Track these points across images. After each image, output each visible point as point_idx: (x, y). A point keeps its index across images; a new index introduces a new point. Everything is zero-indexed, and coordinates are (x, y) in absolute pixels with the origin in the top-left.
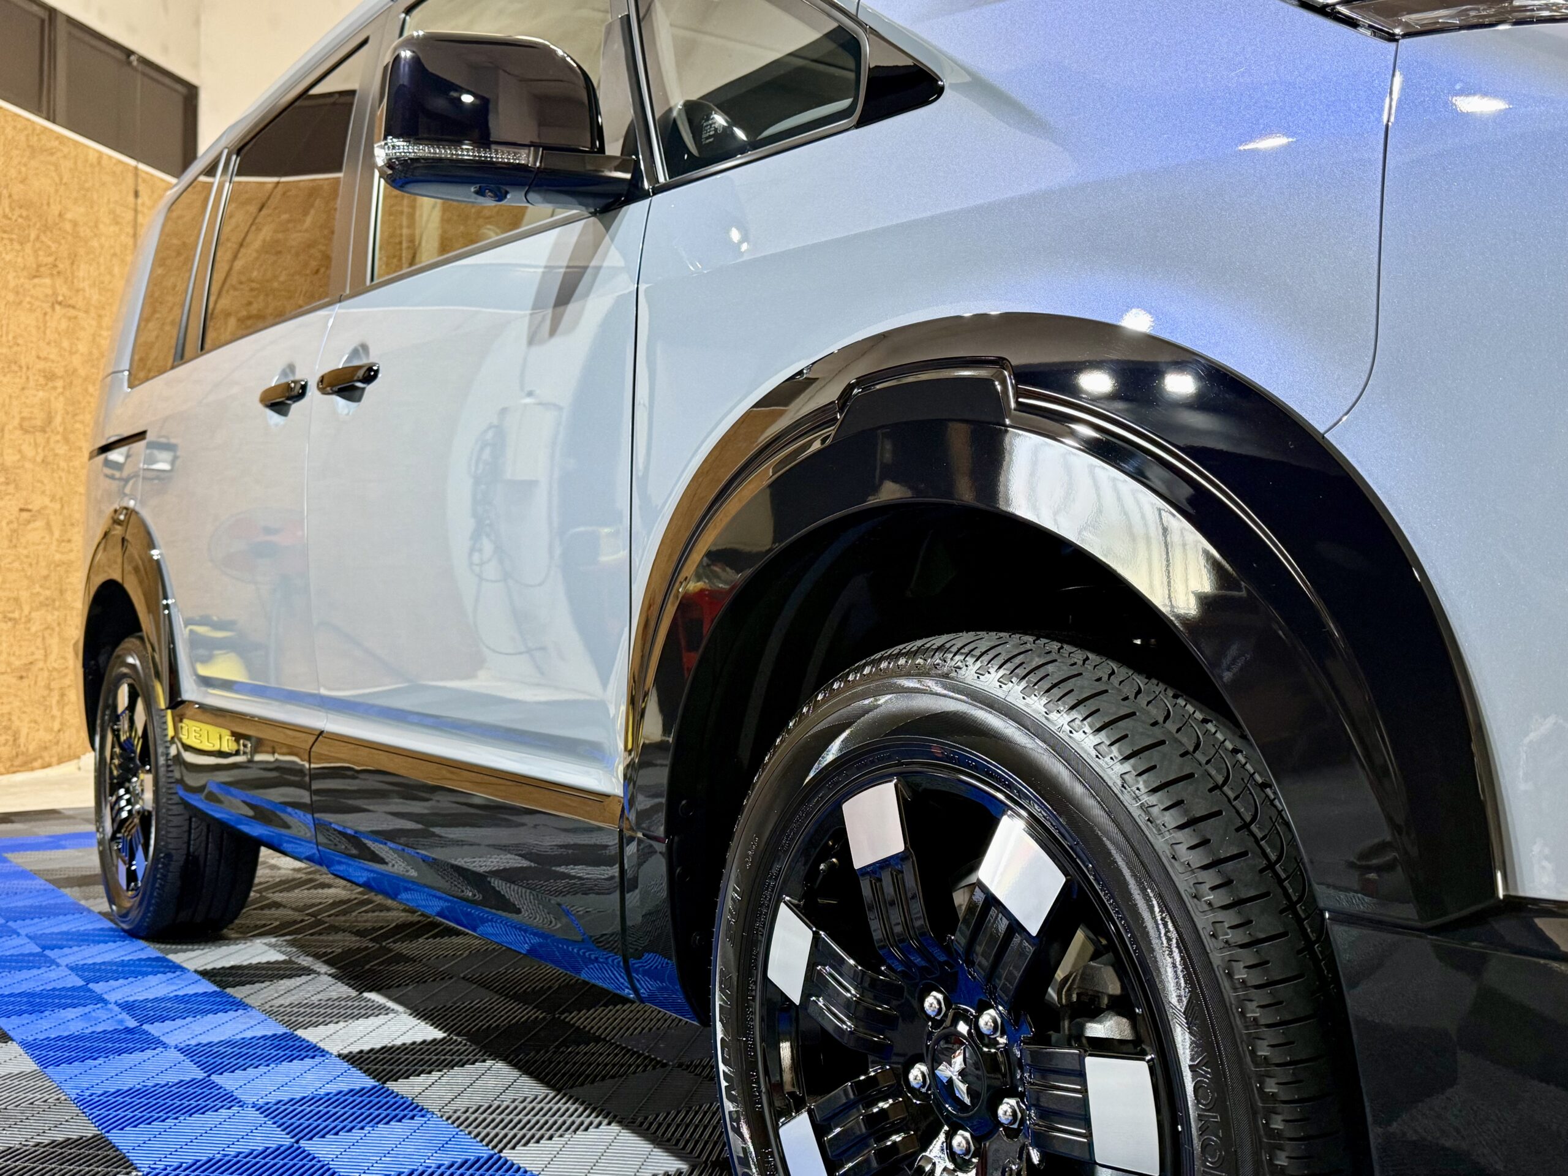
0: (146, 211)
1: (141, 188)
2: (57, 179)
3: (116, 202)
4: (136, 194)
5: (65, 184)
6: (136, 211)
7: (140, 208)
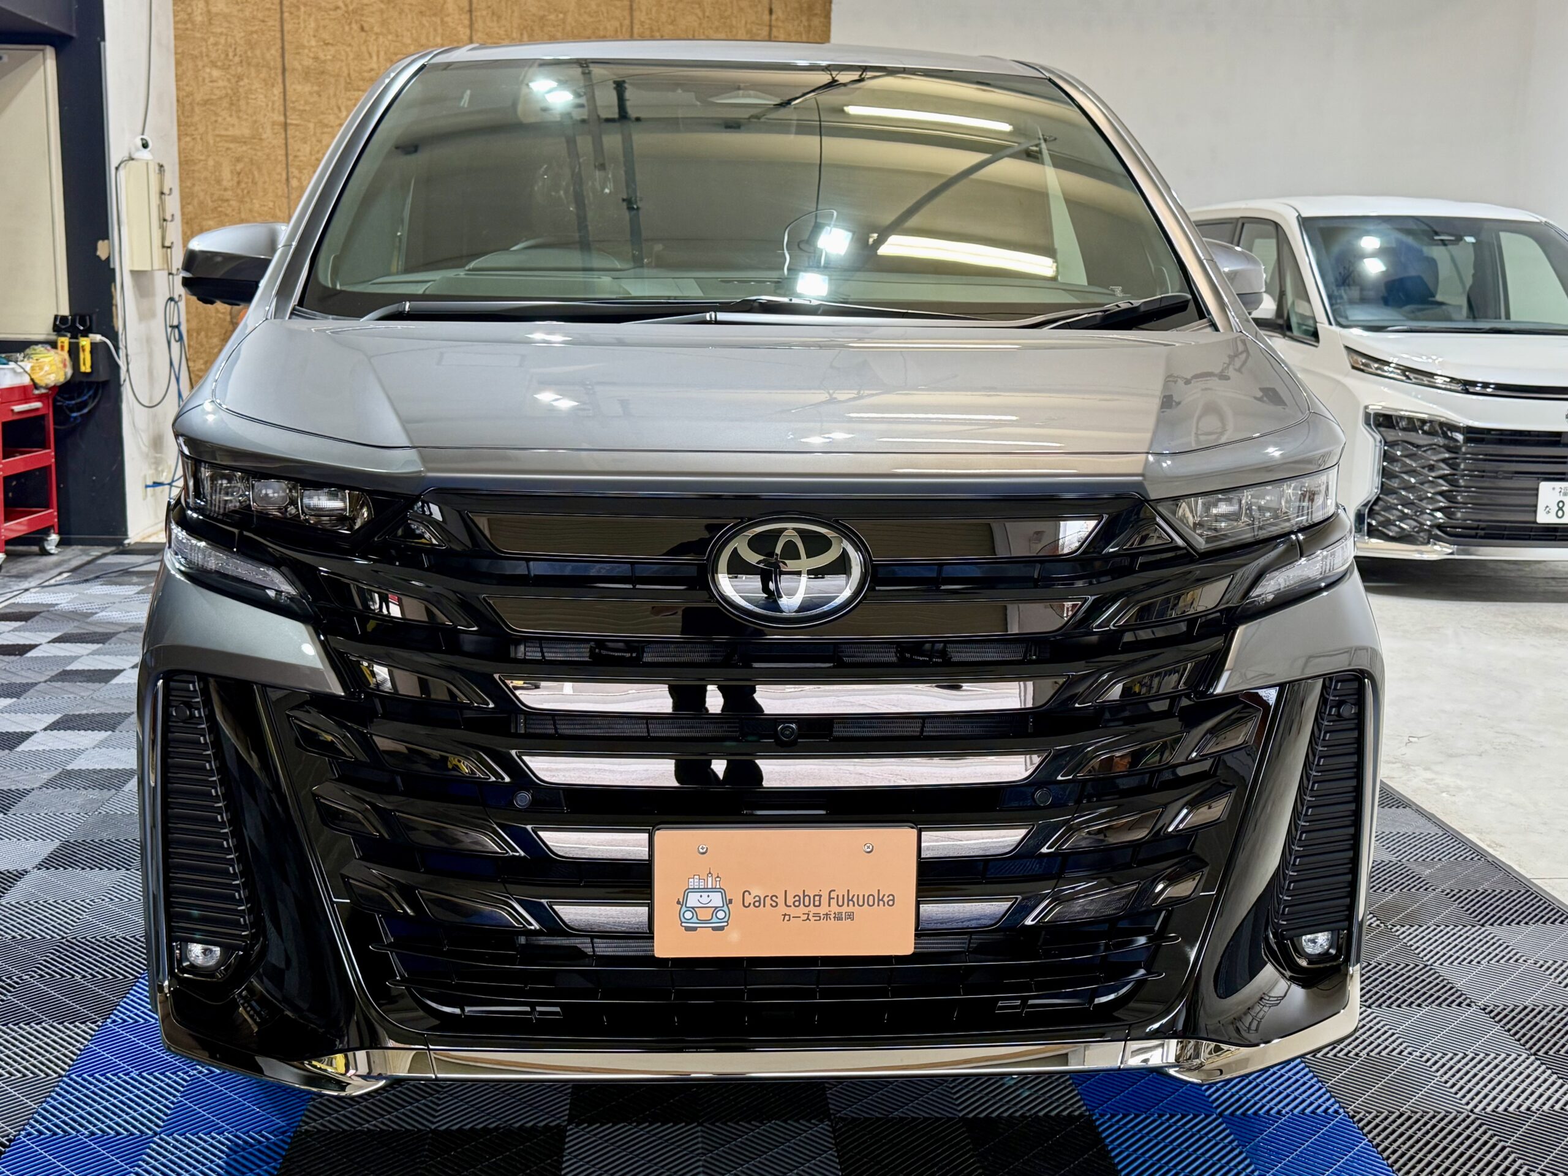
0: (780, 24)
1: (773, 7)
2: (700, 14)
3: (753, 23)
4: (771, 12)
5: (708, 17)
6: (770, 26)
7: (774, 23)
